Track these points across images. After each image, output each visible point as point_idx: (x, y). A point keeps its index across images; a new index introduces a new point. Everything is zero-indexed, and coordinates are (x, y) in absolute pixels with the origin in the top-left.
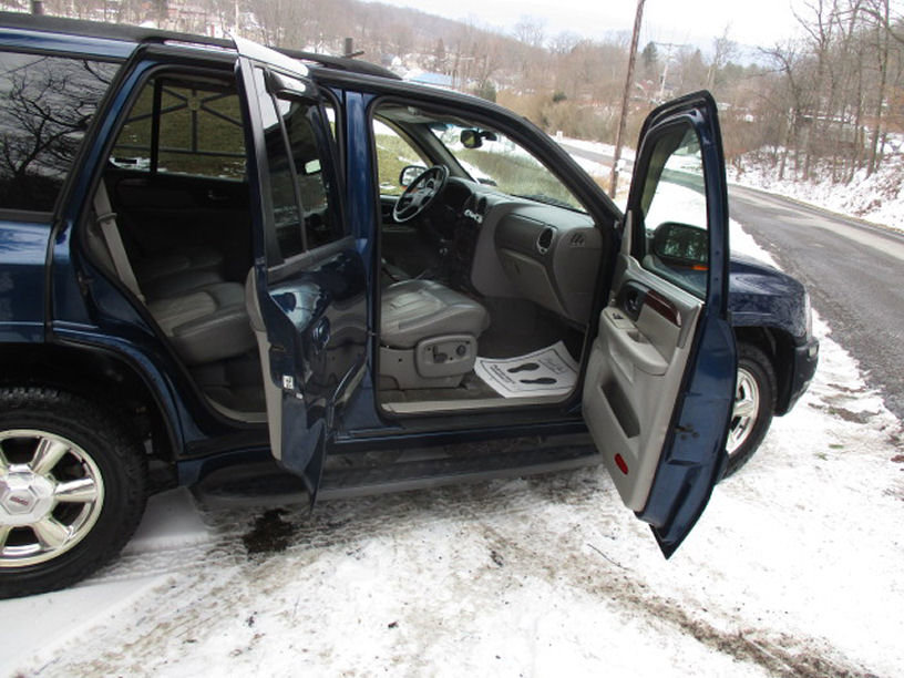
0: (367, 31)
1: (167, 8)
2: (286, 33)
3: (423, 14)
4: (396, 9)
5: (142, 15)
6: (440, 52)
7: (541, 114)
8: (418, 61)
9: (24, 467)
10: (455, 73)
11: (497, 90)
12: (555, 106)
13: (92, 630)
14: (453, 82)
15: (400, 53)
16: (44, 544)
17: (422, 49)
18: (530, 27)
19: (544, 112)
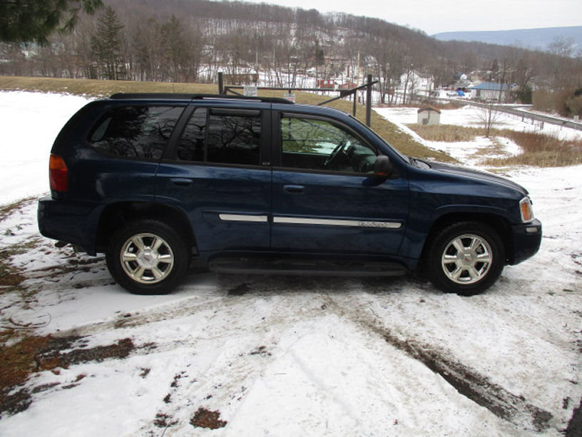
0: (445, 59)
1: (323, 59)
2: (390, 66)
3: (485, 44)
4: (466, 43)
5: (310, 64)
6: (495, 68)
7: (565, 105)
8: (479, 75)
9: (148, 248)
10: (502, 81)
11: (534, 90)
12: (576, 98)
13: (164, 306)
14: (501, 88)
15: (466, 72)
16: (155, 277)
17: (482, 67)
18: (560, 45)
19: (567, 103)
